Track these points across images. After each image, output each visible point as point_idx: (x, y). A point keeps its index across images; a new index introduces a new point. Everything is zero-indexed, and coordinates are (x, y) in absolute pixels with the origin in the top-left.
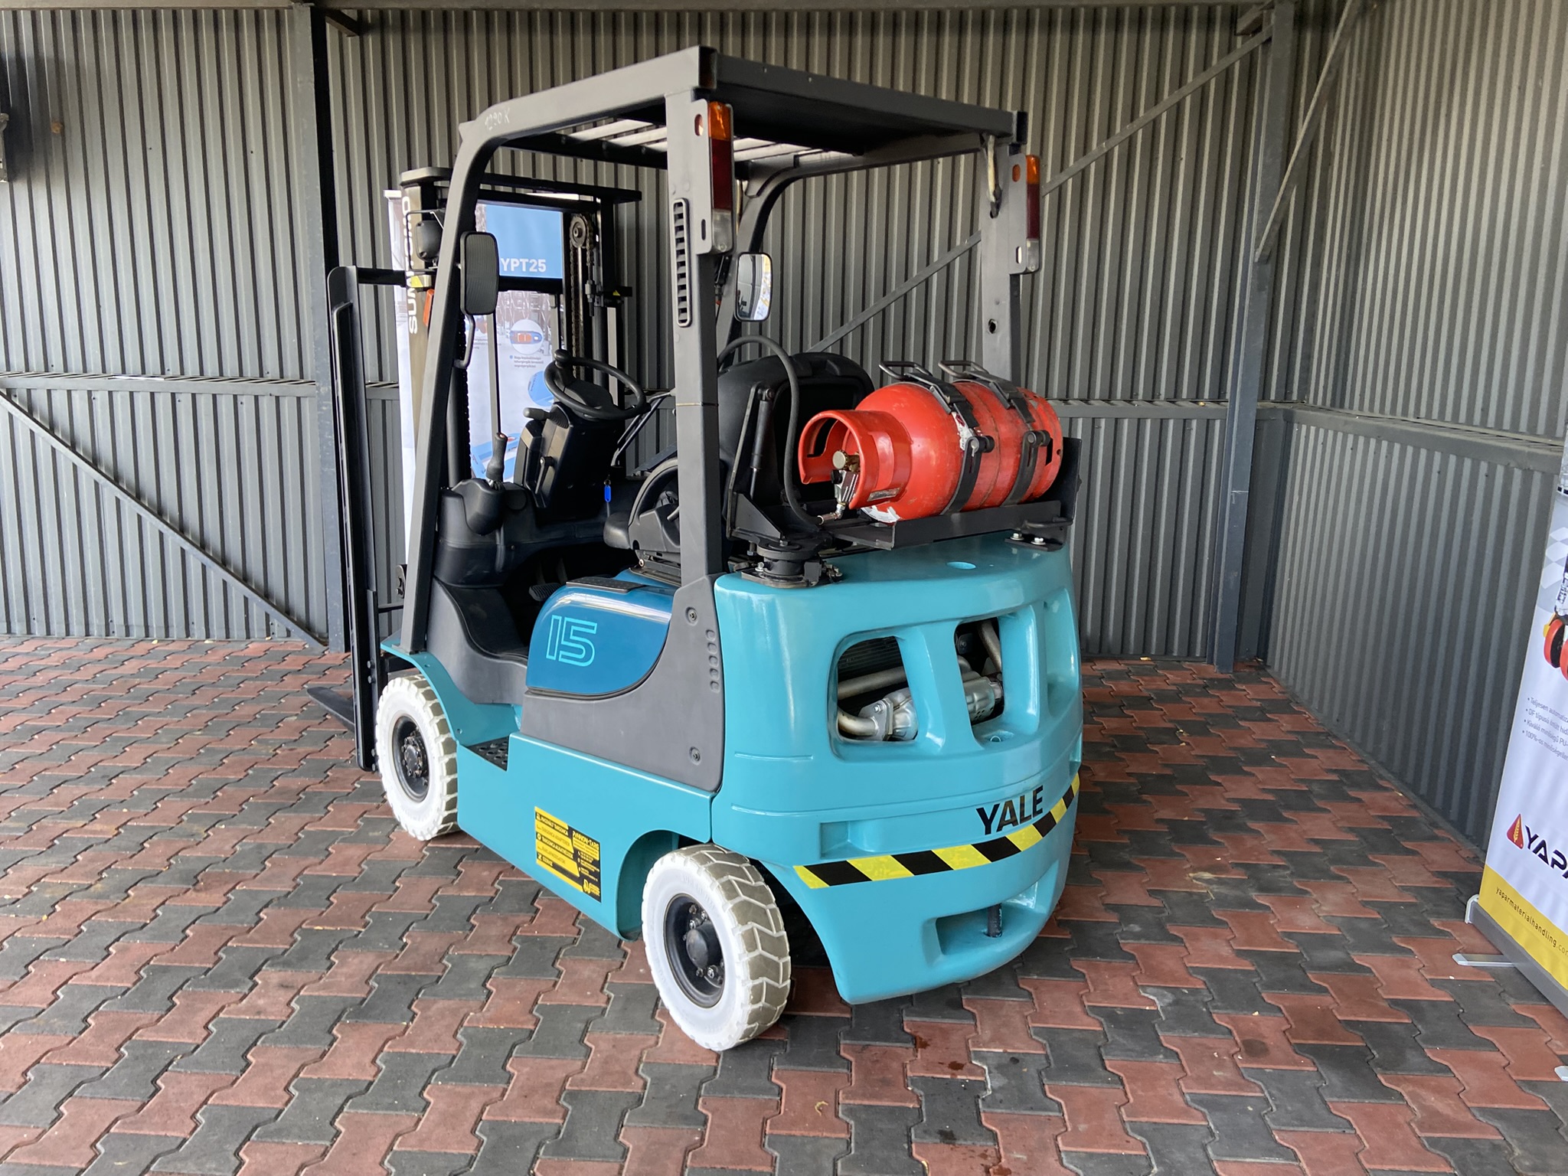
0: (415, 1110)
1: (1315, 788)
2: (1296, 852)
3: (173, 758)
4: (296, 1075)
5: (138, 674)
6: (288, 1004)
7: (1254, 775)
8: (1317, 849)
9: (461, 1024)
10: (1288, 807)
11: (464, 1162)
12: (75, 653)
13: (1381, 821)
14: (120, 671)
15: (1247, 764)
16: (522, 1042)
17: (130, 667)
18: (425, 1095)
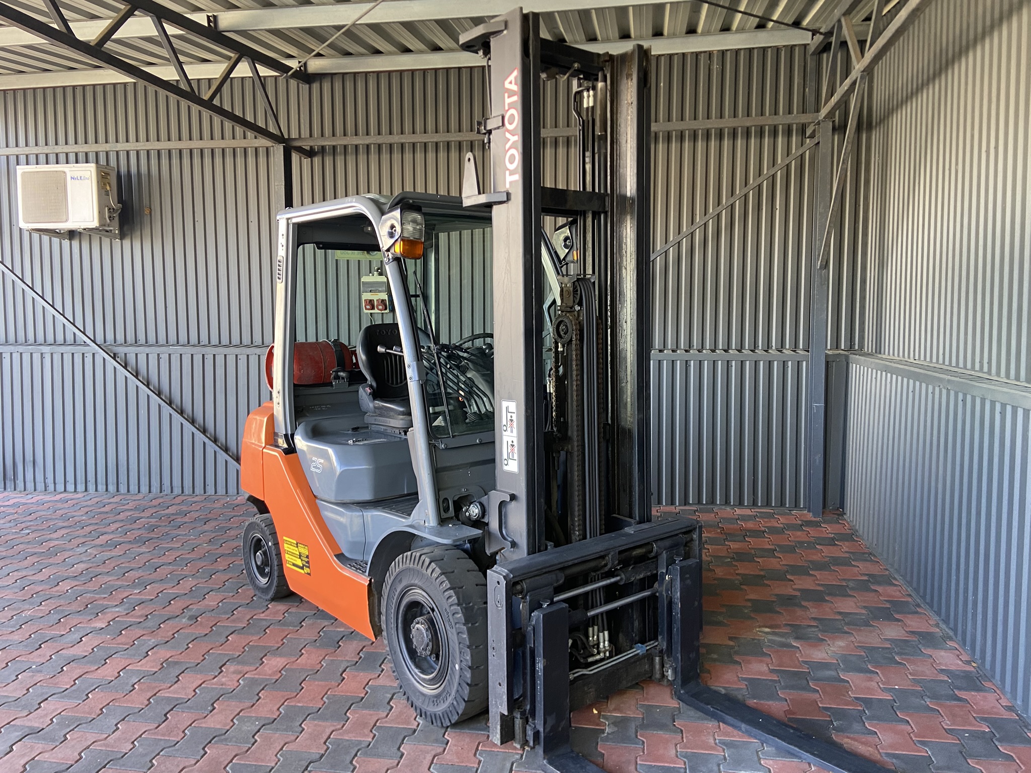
0: (296, 732)
1: (851, 584)
2: (826, 619)
3: (189, 558)
4: (238, 714)
5: (176, 514)
6: (238, 681)
7: (815, 576)
8: (840, 617)
9: (326, 694)
10: (829, 594)
11: (318, 756)
12: (143, 502)
13: (885, 602)
14: (167, 511)
15: (812, 569)
16: (358, 702)
17: (171, 510)
18: (303, 725)
